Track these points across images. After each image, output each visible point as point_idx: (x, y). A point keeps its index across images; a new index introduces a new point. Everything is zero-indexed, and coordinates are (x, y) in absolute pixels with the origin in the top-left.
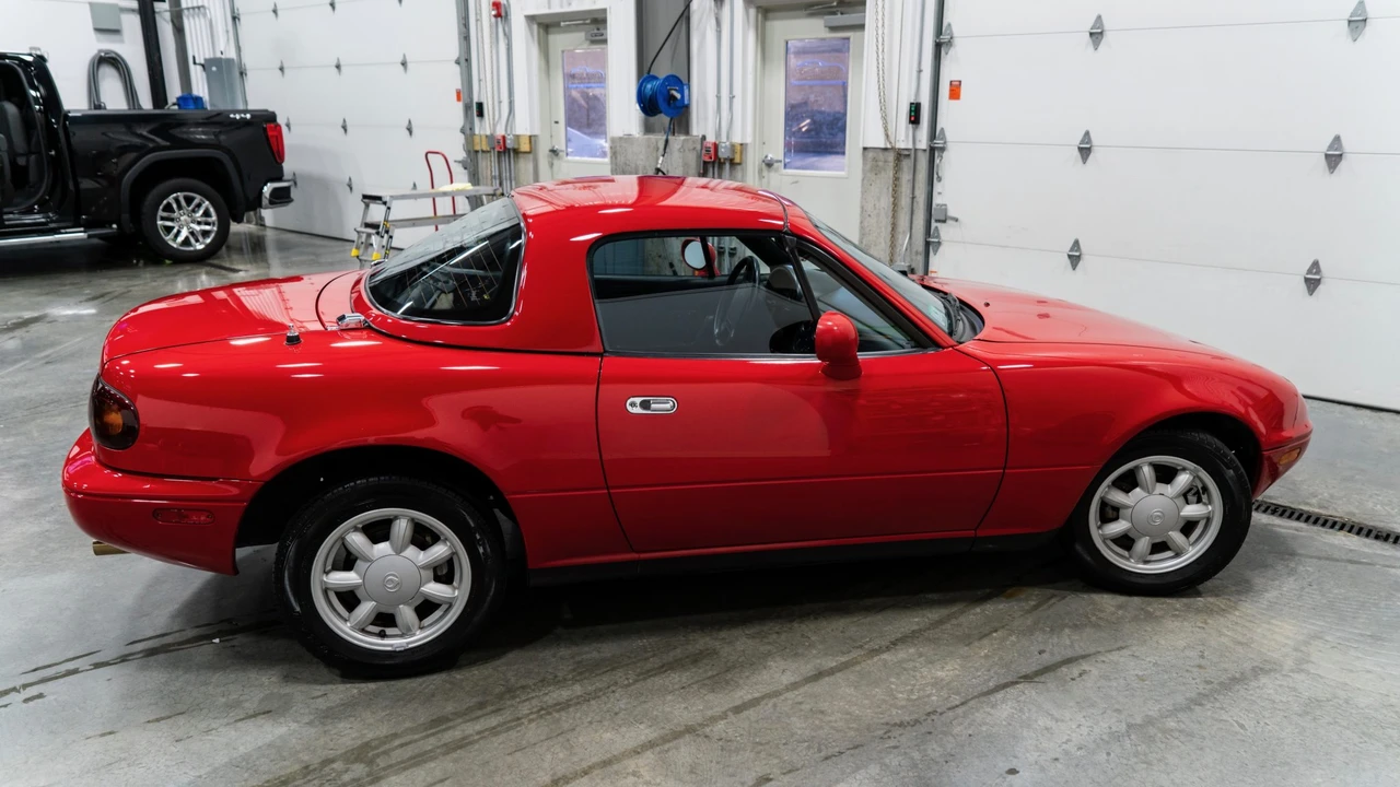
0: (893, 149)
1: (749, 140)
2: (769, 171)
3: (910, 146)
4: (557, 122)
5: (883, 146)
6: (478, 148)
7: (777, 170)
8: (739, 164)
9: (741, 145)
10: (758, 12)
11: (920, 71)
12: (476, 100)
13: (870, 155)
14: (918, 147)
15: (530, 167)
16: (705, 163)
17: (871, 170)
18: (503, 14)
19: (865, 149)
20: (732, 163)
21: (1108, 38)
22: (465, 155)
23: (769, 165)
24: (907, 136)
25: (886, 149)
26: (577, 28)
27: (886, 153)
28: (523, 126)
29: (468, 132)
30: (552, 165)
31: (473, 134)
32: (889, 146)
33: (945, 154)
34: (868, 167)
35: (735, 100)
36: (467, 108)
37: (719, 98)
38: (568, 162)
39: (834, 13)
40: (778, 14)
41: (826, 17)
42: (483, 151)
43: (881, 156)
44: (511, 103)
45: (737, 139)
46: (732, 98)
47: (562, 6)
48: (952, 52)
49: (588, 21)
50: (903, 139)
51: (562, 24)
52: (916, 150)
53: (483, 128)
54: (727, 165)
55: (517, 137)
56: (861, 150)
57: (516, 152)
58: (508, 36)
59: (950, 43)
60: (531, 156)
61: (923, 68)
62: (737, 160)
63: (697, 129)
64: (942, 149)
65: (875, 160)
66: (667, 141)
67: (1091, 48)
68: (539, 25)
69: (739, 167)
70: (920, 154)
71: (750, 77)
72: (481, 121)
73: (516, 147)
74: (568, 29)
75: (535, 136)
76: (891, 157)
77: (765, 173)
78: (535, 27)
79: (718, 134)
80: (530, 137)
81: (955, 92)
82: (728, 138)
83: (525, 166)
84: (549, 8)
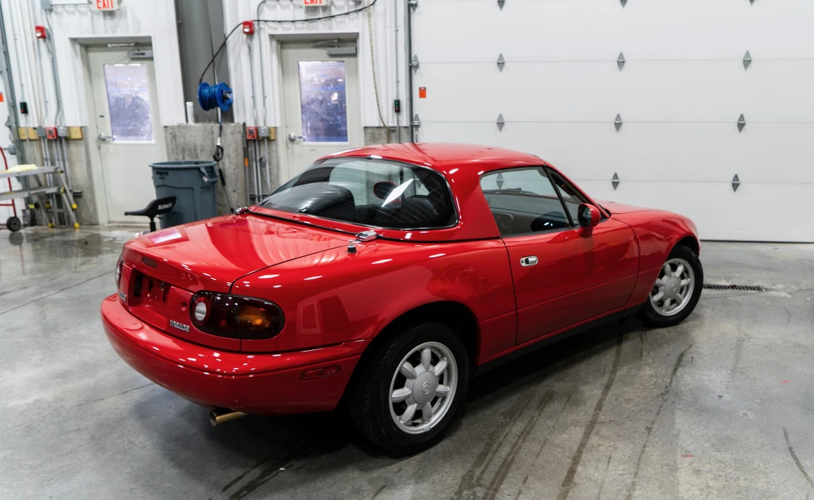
0: (385, 127)
1: (278, 125)
2: (292, 144)
3: (396, 125)
4: (102, 116)
5: (378, 125)
6: (23, 137)
7: (298, 143)
8: (274, 140)
9: (275, 128)
10: (278, 44)
11: (398, 82)
12: (19, 100)
13: (369, 131)
14: (401, 125)
15: (83, 149)
16: (248, 141)
17: (371, 140)
18: (47, 36)
19: (365, 128)
20: (269, 140)
21: (507, 65)
22: (11, 144)
23: (292, 140)
24: (393, 119)
25: (380, 127)
26: (122, 48)
27: (380, 130)
28: (73, 118)
29: (13, 126)
30: (99, 148)
31: (18, 127)
32: (382, 125)
33: (420, 129)
34: (368, 139)
35: (267, 100)
36: (13, 106)
37: (254, 97)
38: (116, 145)
39: (333, 46)
40: (292, 45)
41: (328, 49)
42: (30, 140)
43: (376, 131)
44: (59, 103)
45: (271, 124)
46: (264, 98)
47: (106, 32)
48: (419, 71)
49: (133, 44)
50: (391, 120)
51: (109, 45)
52: (399, 127)
53: (28, 123)
54: (266, 142)
55: (68, 128)
56: (363, 129)
57: (68, 139)
58: (52, 52)
59: (417, 66)
60: (82, 142)
61: (399, 79)
62: (272, 137)
63: (239, 118)
64: (418, 126)
65: (373, 134)
66: (221, 128)
67: (498, 71)
68: (81, 45)
69: (274, 142)
70: (402, 130)
71: (276, 85)
72: (26, 117)
73: (68, 135)
74: (114, 49)
75: (84, 127)
76: (383, 132)
77: (290, 145)
78: (78, 47)
79: (256, 122)
80: (81, 128)
81: (423, 93)
82: (265, 124)
83: (76, 150)
84: (94, 33)
